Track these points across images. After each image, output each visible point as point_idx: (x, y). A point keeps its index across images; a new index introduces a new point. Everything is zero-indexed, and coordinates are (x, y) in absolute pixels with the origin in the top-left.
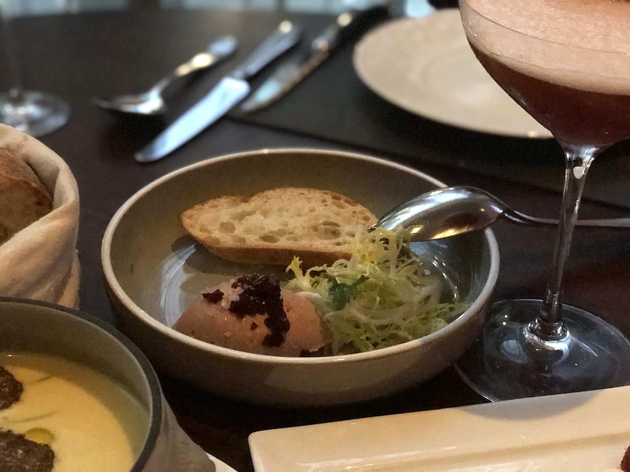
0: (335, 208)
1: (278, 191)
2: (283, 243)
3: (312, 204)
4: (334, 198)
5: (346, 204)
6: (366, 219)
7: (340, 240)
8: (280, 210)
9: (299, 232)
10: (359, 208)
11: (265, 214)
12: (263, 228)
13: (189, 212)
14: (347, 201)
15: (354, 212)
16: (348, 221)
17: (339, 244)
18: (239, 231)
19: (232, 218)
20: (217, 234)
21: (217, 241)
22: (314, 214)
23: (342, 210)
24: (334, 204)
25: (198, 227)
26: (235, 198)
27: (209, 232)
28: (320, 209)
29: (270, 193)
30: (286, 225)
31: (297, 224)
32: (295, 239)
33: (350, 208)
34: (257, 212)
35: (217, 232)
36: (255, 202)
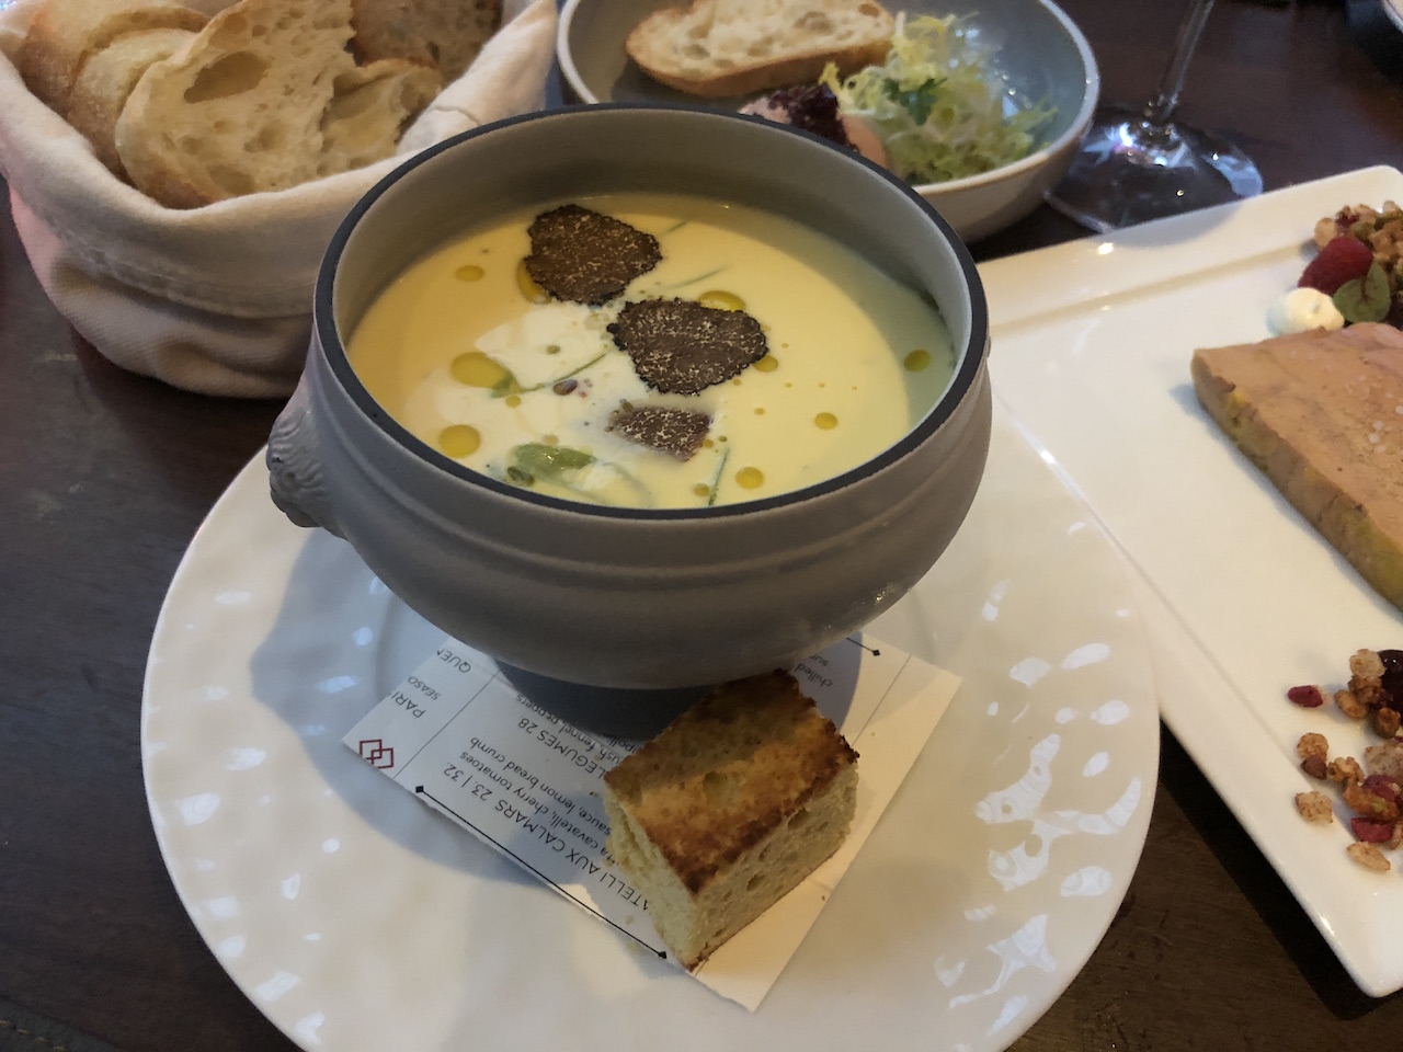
11: (724, 20)
13: (632, 41)
18: (715, 53)
30: (765, 30)
31: (777, 24)
34: (716, 23)
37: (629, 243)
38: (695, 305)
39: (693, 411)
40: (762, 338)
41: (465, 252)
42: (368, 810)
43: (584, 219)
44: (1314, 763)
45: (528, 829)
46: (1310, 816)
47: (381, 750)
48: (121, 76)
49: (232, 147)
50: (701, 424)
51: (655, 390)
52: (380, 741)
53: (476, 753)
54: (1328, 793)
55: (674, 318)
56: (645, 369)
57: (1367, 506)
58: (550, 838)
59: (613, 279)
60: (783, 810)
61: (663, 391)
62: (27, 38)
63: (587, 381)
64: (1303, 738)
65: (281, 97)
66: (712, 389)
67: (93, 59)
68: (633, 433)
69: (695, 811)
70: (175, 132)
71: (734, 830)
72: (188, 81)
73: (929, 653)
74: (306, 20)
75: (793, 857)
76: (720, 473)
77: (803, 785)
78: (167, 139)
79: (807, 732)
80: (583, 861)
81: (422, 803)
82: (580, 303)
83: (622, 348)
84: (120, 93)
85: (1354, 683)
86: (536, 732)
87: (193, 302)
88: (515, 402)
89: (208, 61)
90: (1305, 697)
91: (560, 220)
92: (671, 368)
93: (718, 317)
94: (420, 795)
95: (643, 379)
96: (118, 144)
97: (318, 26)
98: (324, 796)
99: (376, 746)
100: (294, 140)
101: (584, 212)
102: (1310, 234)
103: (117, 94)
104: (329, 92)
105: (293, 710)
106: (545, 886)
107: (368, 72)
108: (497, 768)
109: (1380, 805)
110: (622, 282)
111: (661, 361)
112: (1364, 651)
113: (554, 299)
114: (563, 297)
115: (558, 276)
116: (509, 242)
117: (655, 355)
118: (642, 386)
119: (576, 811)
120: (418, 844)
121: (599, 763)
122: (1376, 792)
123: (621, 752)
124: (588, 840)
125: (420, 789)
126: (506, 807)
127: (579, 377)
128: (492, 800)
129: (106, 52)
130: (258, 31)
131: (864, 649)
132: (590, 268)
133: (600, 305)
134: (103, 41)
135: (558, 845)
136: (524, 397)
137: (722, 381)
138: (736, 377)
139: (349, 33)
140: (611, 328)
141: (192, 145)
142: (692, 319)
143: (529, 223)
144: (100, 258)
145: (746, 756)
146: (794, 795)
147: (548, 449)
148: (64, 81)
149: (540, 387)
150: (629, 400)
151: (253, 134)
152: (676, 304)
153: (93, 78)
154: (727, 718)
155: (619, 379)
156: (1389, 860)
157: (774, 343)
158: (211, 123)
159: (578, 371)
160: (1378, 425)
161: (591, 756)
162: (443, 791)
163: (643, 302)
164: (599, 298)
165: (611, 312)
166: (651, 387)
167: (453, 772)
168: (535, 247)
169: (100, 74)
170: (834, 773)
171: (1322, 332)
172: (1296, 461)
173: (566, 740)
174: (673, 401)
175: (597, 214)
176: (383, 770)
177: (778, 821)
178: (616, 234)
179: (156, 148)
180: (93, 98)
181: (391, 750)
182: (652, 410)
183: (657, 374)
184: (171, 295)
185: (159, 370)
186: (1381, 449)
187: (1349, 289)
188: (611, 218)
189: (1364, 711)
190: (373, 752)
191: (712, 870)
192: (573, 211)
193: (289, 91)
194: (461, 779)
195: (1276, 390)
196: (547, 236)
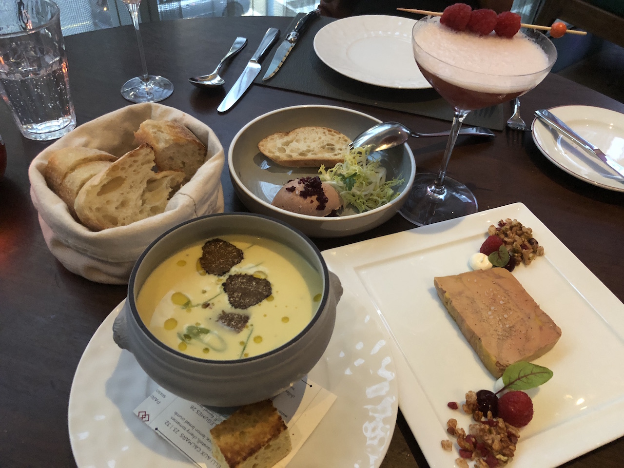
0: (331, 137)
1: (302, 129)
2: (310, 156)
3: (319, 135)
4: (329, 131)
5: (335, 134)
6: (346, 141)
7: (336, 152)
8: (305, 139)
9: (316, 150)
10: (342, 135)
11: (297, 141)
12: (299, 149)
13: (261, 143)
14: (335, 132)
15: (340, 138)
16: (338, 142)
17: (336, 155)
18: (288, 152)
19: (282, 145)
20: (278, 154)
21: (278, 157)
22: (321, 140)
23: (334, 137)
24: (329, 134)
25: (267, 151)
26: (281, 134)
27: (273, 153)
28: (323, 138)
29: (298, 130)
30: (309, 147)
31: (315, 146)
32: (315, 154)
33: (338, 136)
34: (294, 141)
35: (277, 152)
36: (292, 136)
37: (234, 252)
38: (251, 276)
39: (244, 315)
40: (270, 289)
41: (180, 256)
42: (139, 435)
43: (221, 244)
44: (452, 430)
45: (190, 444)
46: (445, 448)
47: (145, 415)
48: (78, 183)
49: (111, 209)
50: (246, 319)
51: (233, 307)
52: (145, 412)
53: (176, 418)
54: (454, 440)
55: (244, 281)
56: (232, 299)
57: (482, 339)
58: (196, 447)
59: (227, 266)
60: (262, 444)
61: (236, 308)
62: (48, 165)
63: (213, 303)
64: (449, 420)
65: (128, 190)
66: (251, 307)
67: (69, 175)
68: (224, 322)
69: (235, 444)
70: (93, 206)
71: (247, 451)
72: (98, 189)
73: (329, 387)
74: (139, 163)
75: (269, 458)
76: (249, 338)
77: (269, 437)
78: (90, 209)
79: (273, 419)
80: (206, 455)
81: (157, 434)
82: (215, 275)
83: (226, 292)
84: (77, 188)
85: (467, 402)
86: (196, 411)
87: (96, 256)
88: (189, 311)
89: (105, 182)
90: (453, 406)
91: (213, 244)
92: (240, 299)
93: (258, 280)
94: (156, 431)
95: (231, 303)
96: (75, 208)
97: (143, 164)
98: (126, 431)
99: (144, 414)
100: (132, 204)
101: (221, 241)
102: (487, 230)
103: (76, 189)
104: (145, 185)
105: (118, 401)
106: (192, 463)
107: (159, 176)
108: (182, 422)
109: (467, 445)
110: (230, 267)
111: (237, 297)
112: (470, 392)
113: (207, 274)
114: (210, 273)
115: (209, 265)
116: (196, 252)
117: (236, 294)
118: (230, 306)
119: (206, 438)
120: (154, 448)
121: (215, 422)
122: (467, 441)
123: (223, 419)
124: (208, 448)
125: (156, 429)
126: (183, 436)
127: (210, 302)
128: (179, 434)
129: (73, 173)
130: (123, 169)
131: (307, 385)
132: (220, 262)
133: (221, 276)
134: (73, 169)
135: (198, 449)
136: (192, 309)
137: (255, 304)
138: (260, 303)
139: (153, 164)
140: (224, 284)
141: (98, 209)
142: (249, 281)
143: (203, 245)
144: (67, 241)
145: (253, 426)
146: (266, 439)
147: (197, 328)
148: (59, 181)
149: (198, 305)
150: (225, 311)
151: (118, 203)
152: (245, 276)
153: (69, 181)
154: (249, 413)
155: (223, 303)
156: (469, 464)
157: (274, 291)
158: (105, 202)
159: (210, 300)
160: (492, 308)
161: (213, 420)
162: (164, 430)
163: (235, 275)
164: (222, 273)
165: (224, 279)
166: (232, 306)
167: (167, 423)
168: (204, 254)
169: (71, 181)
170: (279, 433)
171: (481, 272)
172: (463, 320)
173: (205, 413)
174: (239, 311)
175: (225, 242)
176: (146, 422)
177: (260, 448)
178: (230, 249)
179: (87, 212)
180: (68, 188)
181: (149, 415)
182: (232, 314)
183: (235, 301)
184: (88, 254)
185: (84, 275)
186: (492, 317)
187: (494, 255)
188: (229, 243)
189: (471, 411)
190: (143, 416)
191: (238, 463)
192: (218, 241)
193: (131, 187)
194: (170, 426)
195: (460, 293)
196: (209, 250)
